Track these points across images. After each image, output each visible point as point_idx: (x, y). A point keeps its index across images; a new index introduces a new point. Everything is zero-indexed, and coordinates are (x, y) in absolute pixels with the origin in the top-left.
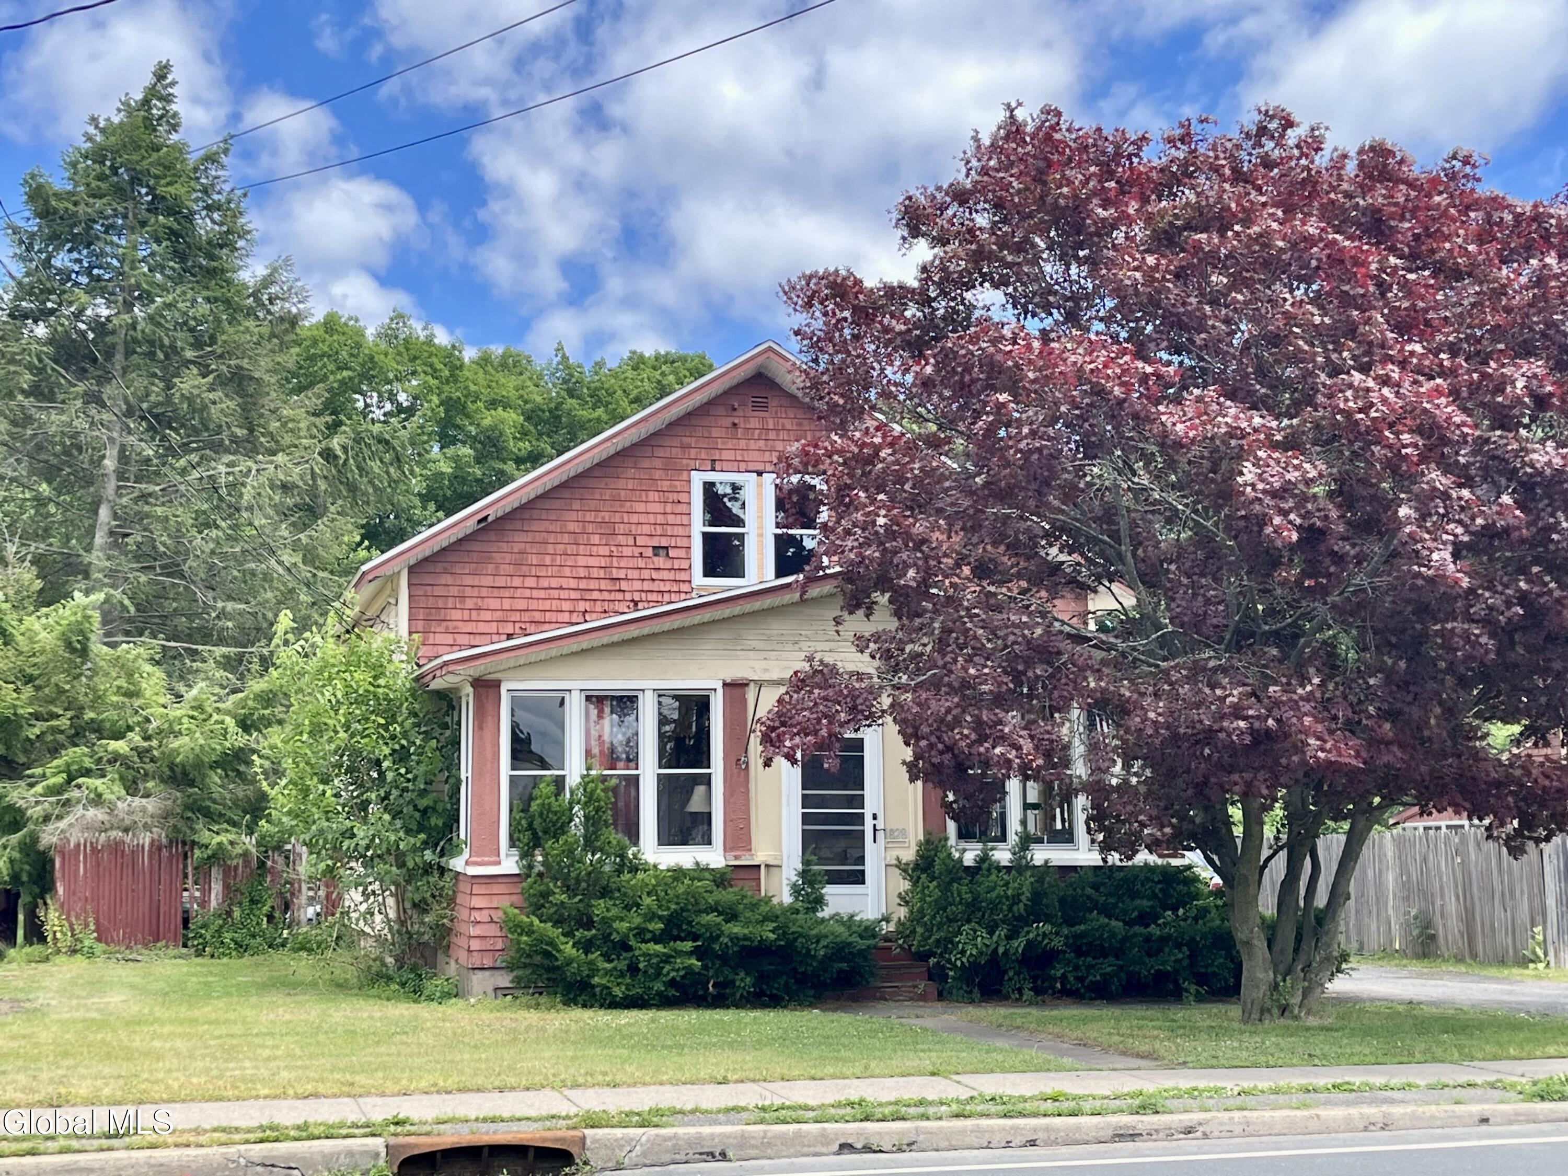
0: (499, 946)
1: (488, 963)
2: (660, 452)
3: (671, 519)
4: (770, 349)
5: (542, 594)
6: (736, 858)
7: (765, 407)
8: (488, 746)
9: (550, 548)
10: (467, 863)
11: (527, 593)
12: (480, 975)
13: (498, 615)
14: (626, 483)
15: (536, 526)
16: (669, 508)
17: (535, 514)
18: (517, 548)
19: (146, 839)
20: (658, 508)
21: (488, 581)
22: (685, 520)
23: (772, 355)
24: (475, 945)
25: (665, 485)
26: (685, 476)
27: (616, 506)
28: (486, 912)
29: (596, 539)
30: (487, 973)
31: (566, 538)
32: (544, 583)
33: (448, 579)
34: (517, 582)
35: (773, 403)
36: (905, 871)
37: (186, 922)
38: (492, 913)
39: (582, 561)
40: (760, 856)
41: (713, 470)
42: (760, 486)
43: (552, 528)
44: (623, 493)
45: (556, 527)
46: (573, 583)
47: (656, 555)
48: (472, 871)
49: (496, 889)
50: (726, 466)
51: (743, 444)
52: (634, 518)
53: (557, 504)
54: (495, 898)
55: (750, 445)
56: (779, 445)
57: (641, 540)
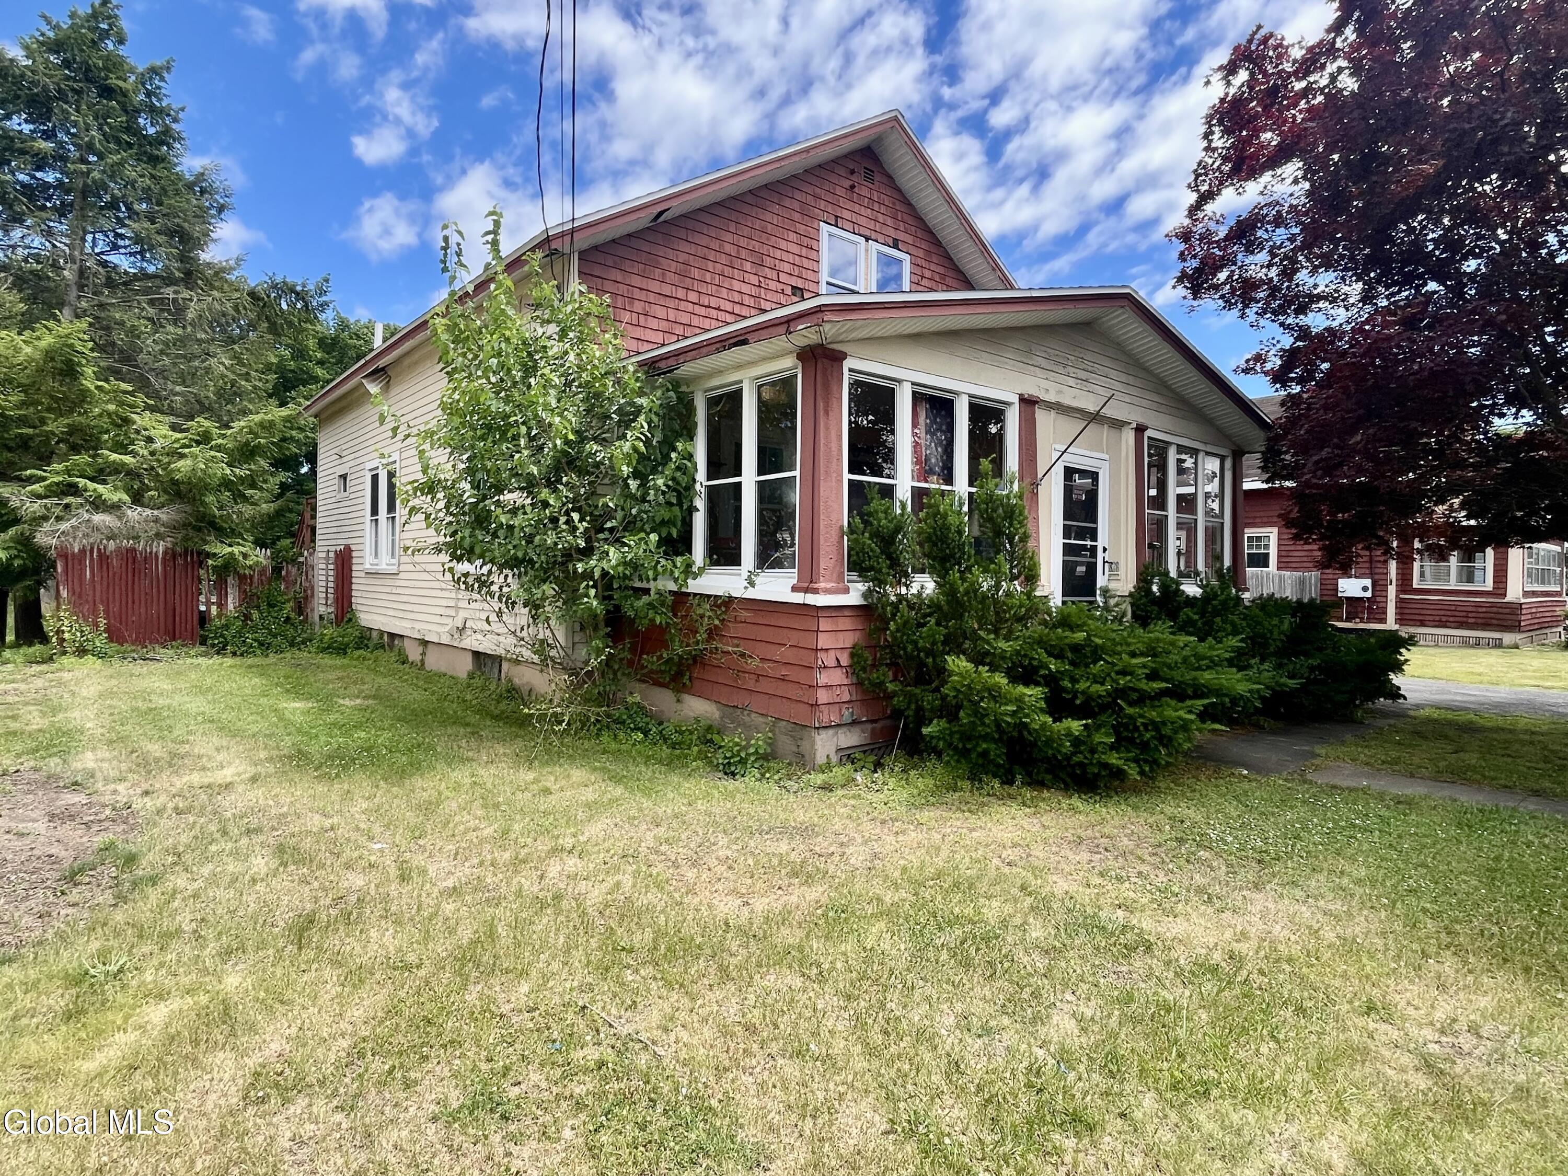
0: (846, 698)
1: (835, 719)
2: (797, 195)
3: (806, 263)
4: (895, 118)
5: (702, 311)
7: (872, 180)
9: (710, 266)
11: (690, 307)
12: (825, 734)
13: (664, 325)
14: (772, 217)
15: (698, 238)
16: (804, 251)
18: (682, 257)
19: (160, 548)
20: (796, 249)
21: (655, 286)
22: (815, 267)
23: (896, 125)
24: (823, 697)
25: (801, 229)
26: (815, 224)
27: (764, 238)
28: (833, 655)
29: (748, 266)
31: (723, 259)
32: (705, 300)
33: (618, 275)
34: (681, 293)
35: (878, 177)
38: (838, 654)
39: (737, 285)
41: (836, 225)
42: (867, 250)
43: (712, 246)
44: (769, 226)
45: (715, 245)
46: (728, 306)
47: (794, 294)
50: (844, 224)
51: (856, 207)
52: (778, 254)
53: (716, 221)
54: (840, 635)
55: (863, 211)
56: (881, 218)
57: (783, 278)
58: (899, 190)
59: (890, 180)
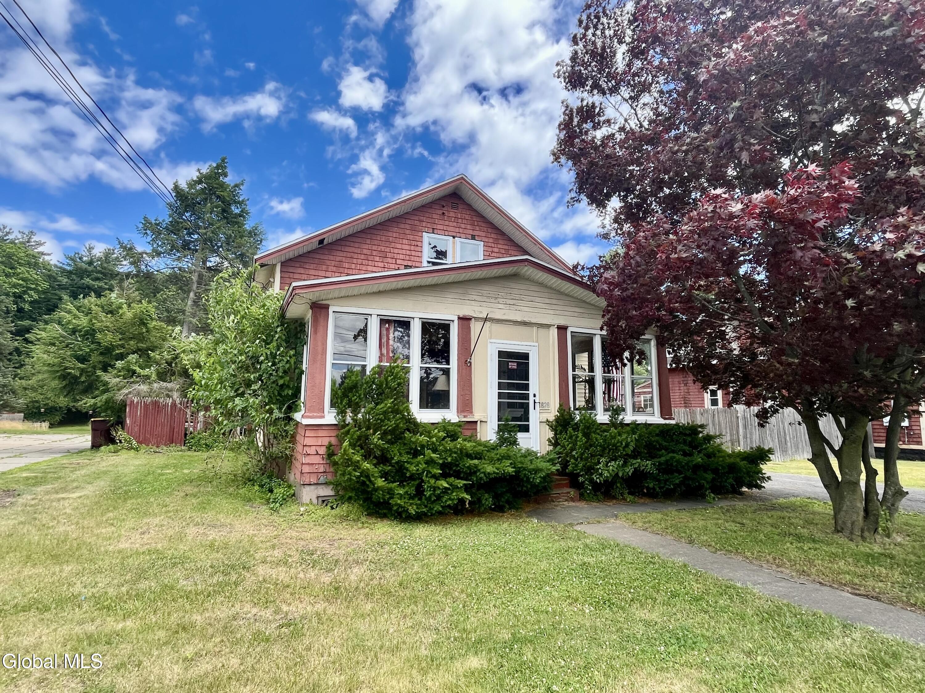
0: (322, 470)
1: (313, 480)
2: (409, 222)
3: (413, 253)
4: (462, 178)
6: (465, 417)
7: (457, 208)
8: (320, 344)
9: (355, 261)
10: (303, 416)
12: (308, 488)
14: (393, 234)
15: (347, 249)
16: (412, 248)
17: (348, 243)
18: (338, 259)
19: (169, 401)
20: (407, 247)
22: (419, 254)
23: (464, 182)
24: (306, 469)
25: (411, 237)
26: (420, 234)
27: (387, 244)
28: (313, 448)
29: (377, 259)
30: (313, 487)
31: (363, 257)
33: (302, 271)
35: (461, 206)
36: (551, 427)
37: (186, 435)
38: (318, 448)
39: (370, 268)
40: (476, 416)
41: (433, 233)
42: (454, 243)
43: (356, 251)
44: (391, 238)
45: (358, 251)
48: (305, 422)
49: (321, 433)
50: (439, 232)
51: (447, 223)
52: (396, 251)
53: (359, 240)
54: (320, 439)
55: (451, 224)
56: (463, 226)
57: (399, 262)
58: (475, 211)
59: (470, 207)
